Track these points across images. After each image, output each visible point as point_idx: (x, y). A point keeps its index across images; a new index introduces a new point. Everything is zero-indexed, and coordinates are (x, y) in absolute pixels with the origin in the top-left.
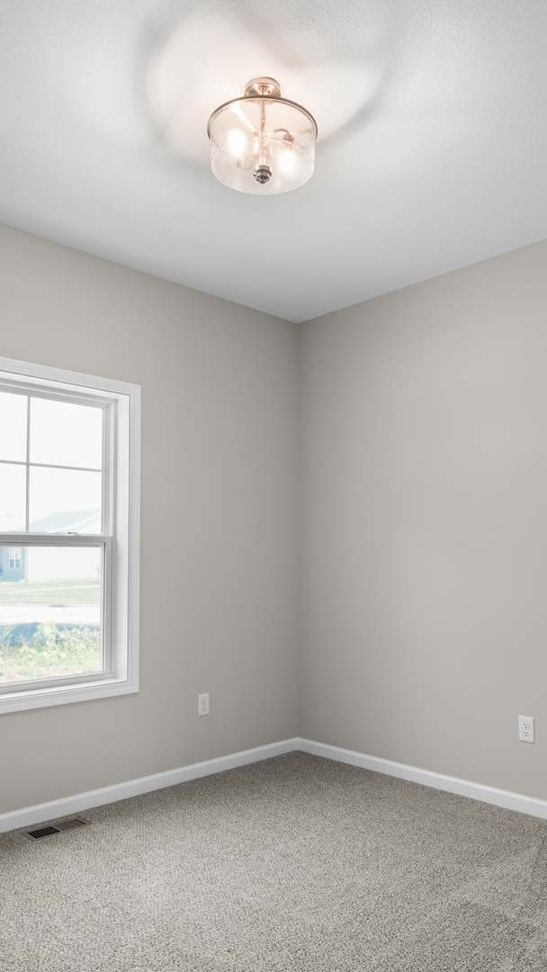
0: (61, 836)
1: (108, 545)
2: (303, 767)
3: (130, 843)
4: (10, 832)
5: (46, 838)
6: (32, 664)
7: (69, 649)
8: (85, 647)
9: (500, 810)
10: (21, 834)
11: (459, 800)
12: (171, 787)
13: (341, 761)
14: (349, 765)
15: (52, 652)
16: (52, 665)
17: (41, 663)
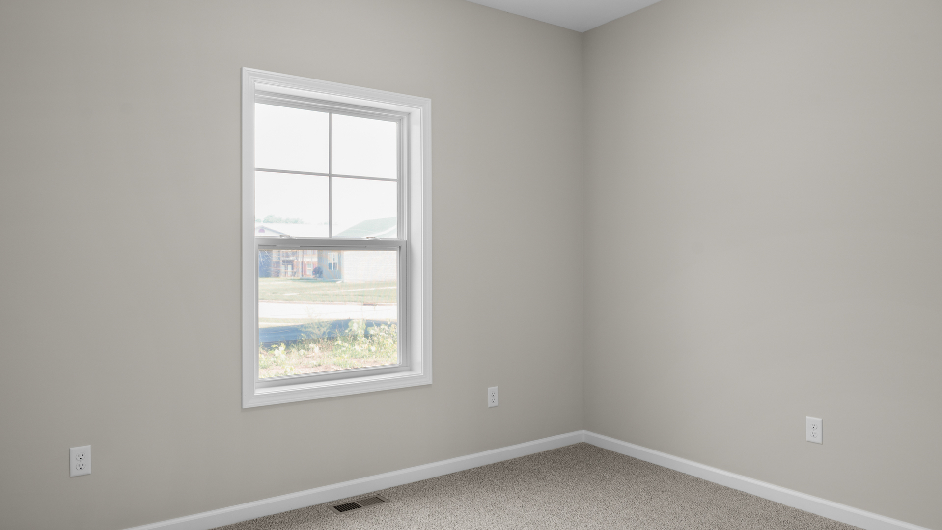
0: (362, 511)
1: (403, 249)
2: (588, 458)
3: (423, 521)
4: (318, 505)
5: (349, 513)
6: (346, 356)
7: (379, 343)
8: (392, 342)
9: (786, 508)
10: (328, 507)
11: (744, 497)
12: (463, 472)
13: (626, 454)
14: (633, 458)
15: (363, 346)
16: (363, 357)
17: (354, 356)
